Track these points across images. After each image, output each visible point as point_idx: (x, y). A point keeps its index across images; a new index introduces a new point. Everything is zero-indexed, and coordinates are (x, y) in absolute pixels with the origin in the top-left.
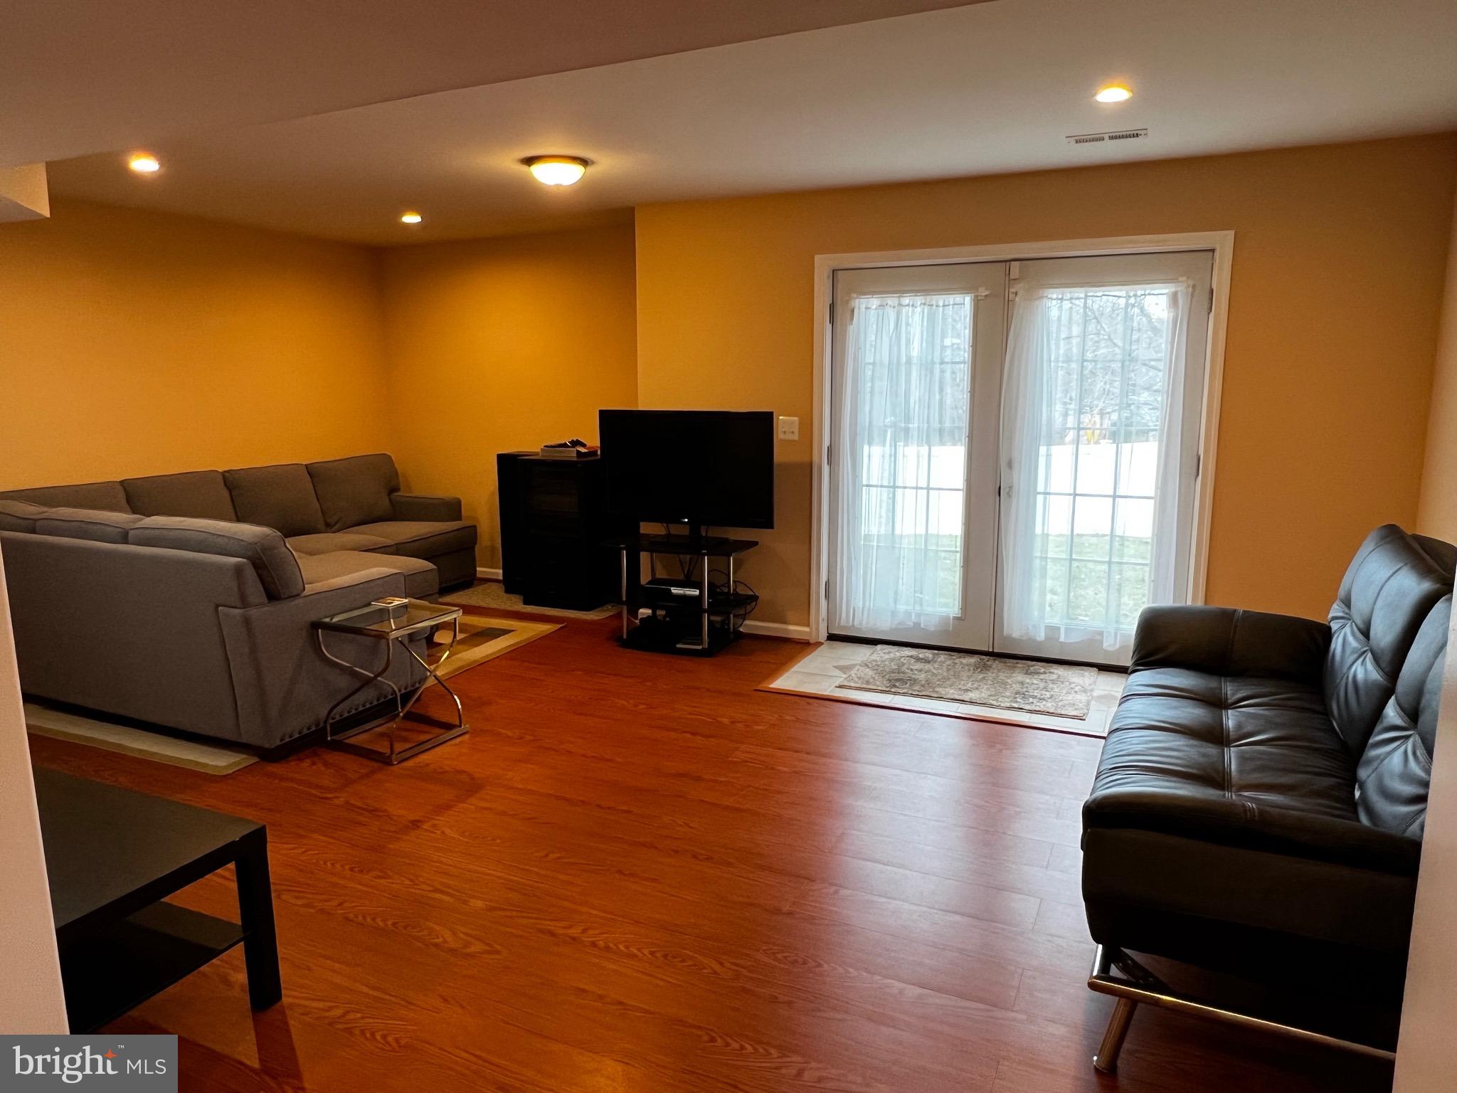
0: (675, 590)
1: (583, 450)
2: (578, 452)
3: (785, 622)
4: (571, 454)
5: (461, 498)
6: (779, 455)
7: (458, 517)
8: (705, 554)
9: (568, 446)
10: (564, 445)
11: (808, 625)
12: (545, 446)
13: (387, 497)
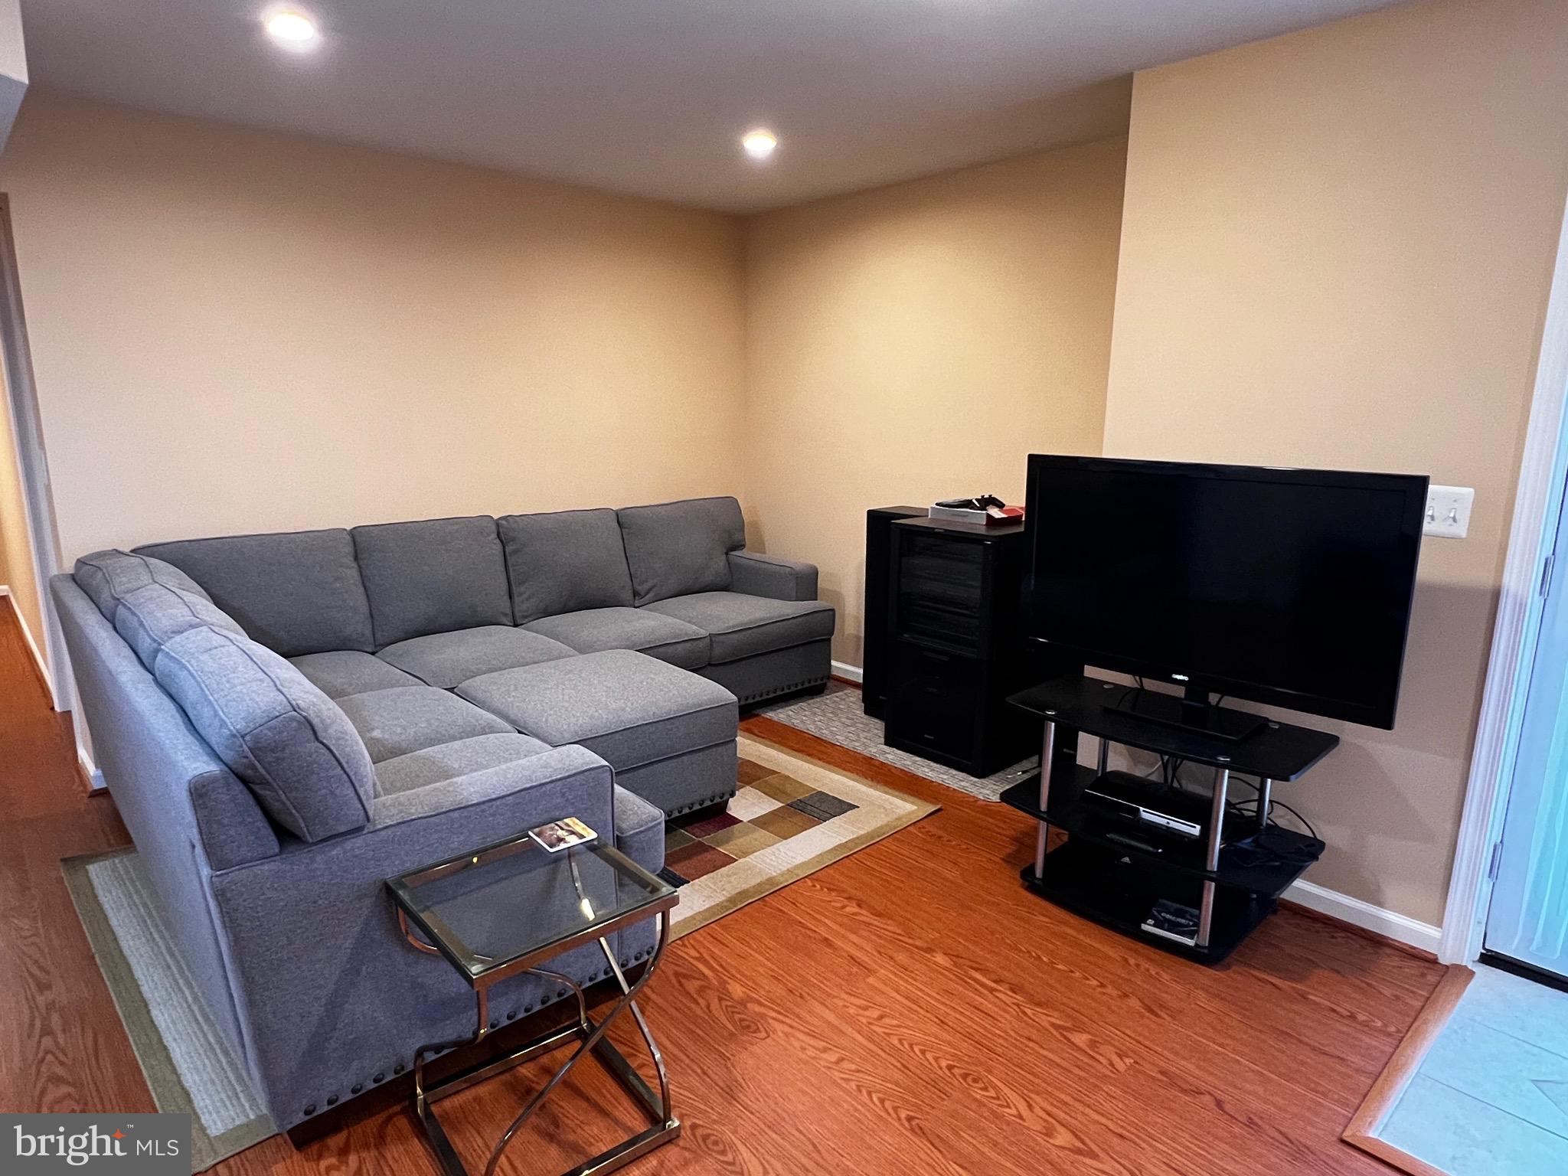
0: (1147, 815)
1: (996, 513)
2: (989, 517)
3: (1380, 904)
4: (976, 520)
5: (818, 567)
6: (1428, 568)
7: (813, 595)
8: (1225, 766)
9: (973, 507)
10: (968, 504)
11: (1439, 924)
12: (937, 504)
13: (724, 557)
